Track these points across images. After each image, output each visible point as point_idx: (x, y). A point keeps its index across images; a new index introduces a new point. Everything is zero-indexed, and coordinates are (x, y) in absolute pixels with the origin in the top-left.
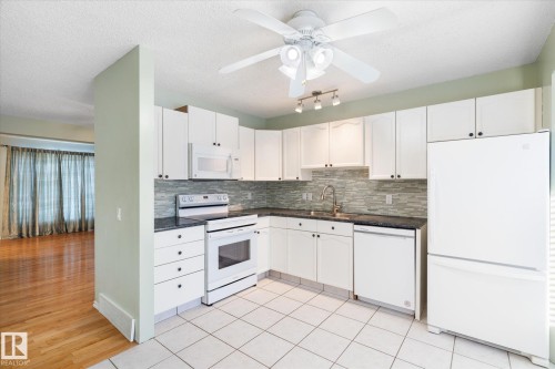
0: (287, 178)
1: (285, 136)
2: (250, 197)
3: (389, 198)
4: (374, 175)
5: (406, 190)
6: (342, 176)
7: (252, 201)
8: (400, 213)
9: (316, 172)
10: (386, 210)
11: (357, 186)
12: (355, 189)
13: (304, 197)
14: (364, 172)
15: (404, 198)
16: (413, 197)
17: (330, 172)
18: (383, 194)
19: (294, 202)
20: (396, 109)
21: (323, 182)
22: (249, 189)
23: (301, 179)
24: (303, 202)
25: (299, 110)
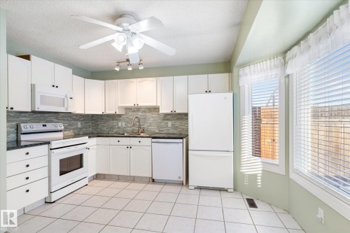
0: (108, 112)
1: (107, 85)
2: (79, 125)
3: (170, 124)
4: (162, 111)
5: (178, 119)
6: (144, 112)
7: (81, 129)
8: (175, 132)
9: (127, 109)
10: (168, 130)
11: (152, 117)
12: (151, 119)
13: (120, 124)
14: (156, 109)
15: (177, 123)
16: (182, 123)
17: (137, 109)
18: (167, 122)
19: (112, 128)
20: (173, 75)
21: (132, 115)
22: (78, 120)
23: (118, 113)
24: (119, 128)
25: (117, 69)
